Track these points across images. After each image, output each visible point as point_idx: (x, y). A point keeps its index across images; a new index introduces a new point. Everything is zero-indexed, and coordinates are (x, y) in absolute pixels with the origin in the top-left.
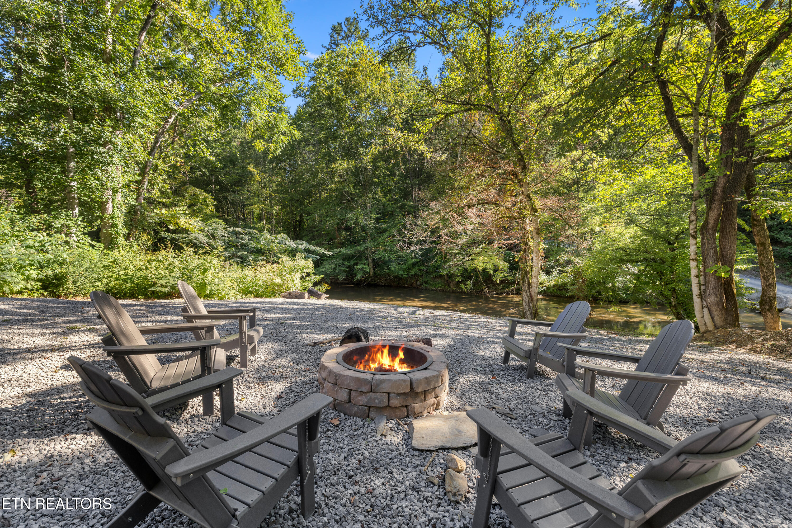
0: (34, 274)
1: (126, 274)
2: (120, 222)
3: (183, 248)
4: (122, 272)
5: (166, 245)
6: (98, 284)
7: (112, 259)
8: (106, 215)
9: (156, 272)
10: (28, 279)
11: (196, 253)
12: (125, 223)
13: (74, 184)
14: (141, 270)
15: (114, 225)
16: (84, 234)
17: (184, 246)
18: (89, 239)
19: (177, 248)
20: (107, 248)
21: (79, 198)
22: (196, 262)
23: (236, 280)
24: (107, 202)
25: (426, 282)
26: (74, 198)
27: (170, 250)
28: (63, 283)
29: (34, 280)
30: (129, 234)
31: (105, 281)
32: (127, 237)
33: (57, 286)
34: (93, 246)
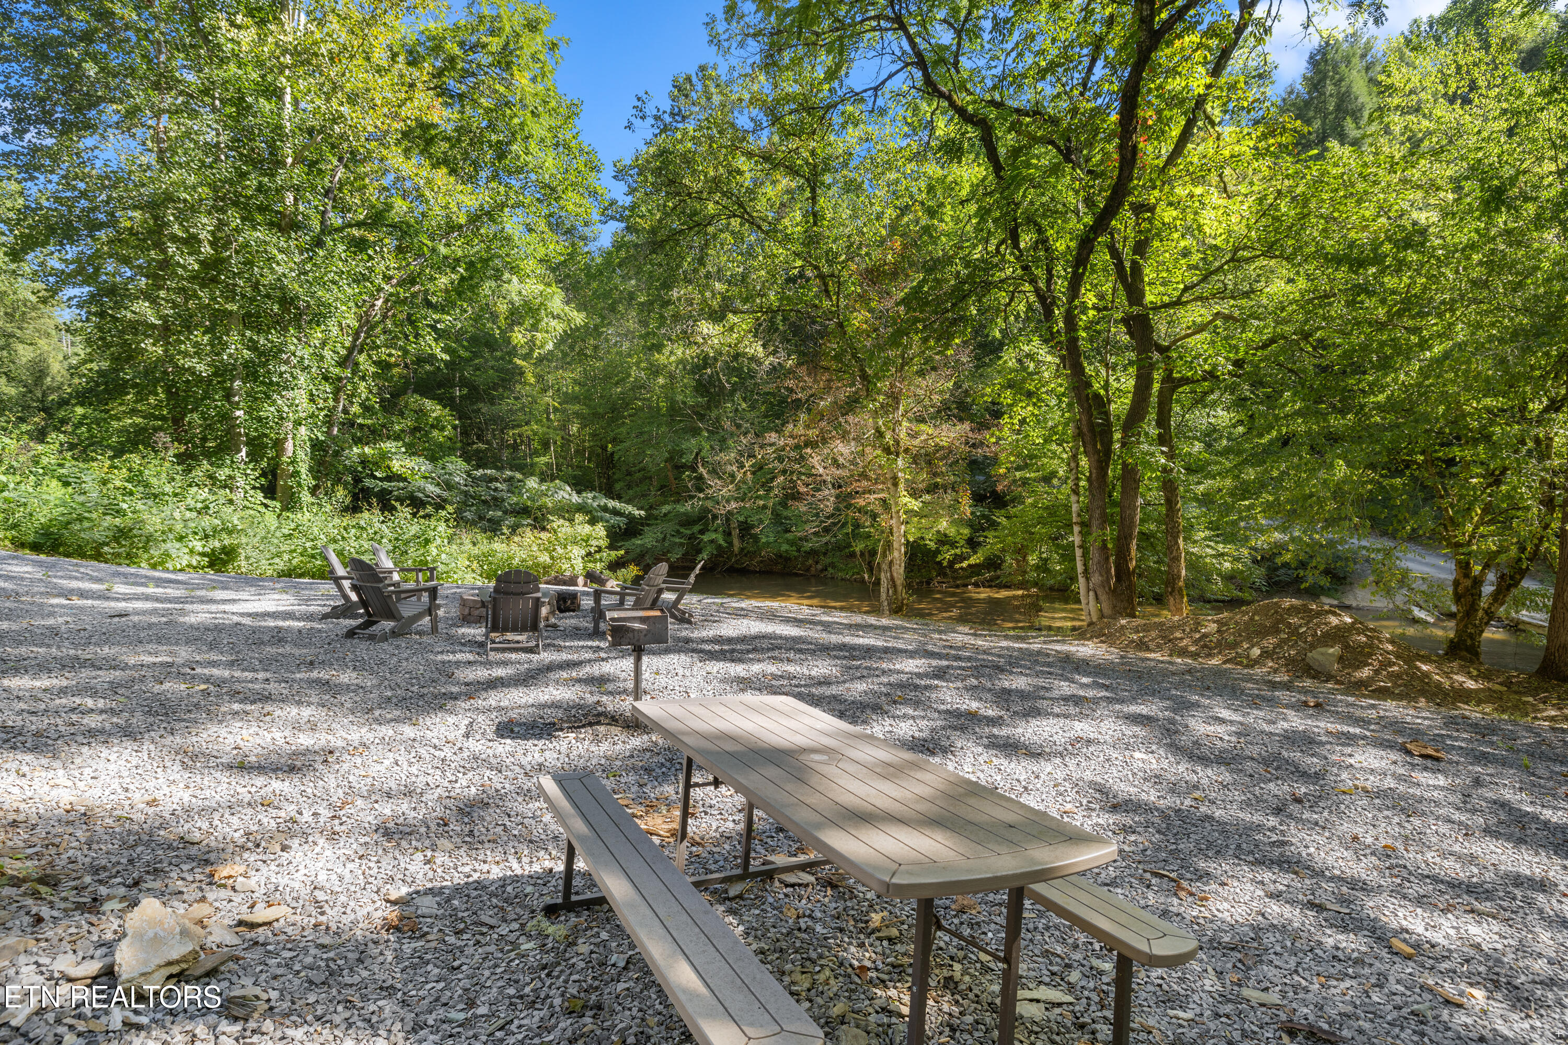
0: (198, 546)
1: (314, 548)
2: (303, 469)
3: (395, 508)
4: (308, 544)
5: (370, 505)
6: (277, 560)
7: (293, 526)
8: (285, 459)
9: (356, 544)
10: (192, 552)
11: (414, 515)
12: (311, 470)
13: (239, 413)
14: (335, 541)
15: (296, 474)
16: (254, 488)
17: (397, 504)
18: (260, 496)
19: (387, 507)
20: (285, 508)
21: (247, 435)
22: (414, 529)
23: (477, 557)
24: (286, 439)
25: (832, 565)
26: (240, 434)
27: (377, 512)
28: (233, 560)
29: (200, 554)
30: (317, 487)
31: (286, 557)
32: (313, 491)
33: (225, 563)
34: (266, 506)
